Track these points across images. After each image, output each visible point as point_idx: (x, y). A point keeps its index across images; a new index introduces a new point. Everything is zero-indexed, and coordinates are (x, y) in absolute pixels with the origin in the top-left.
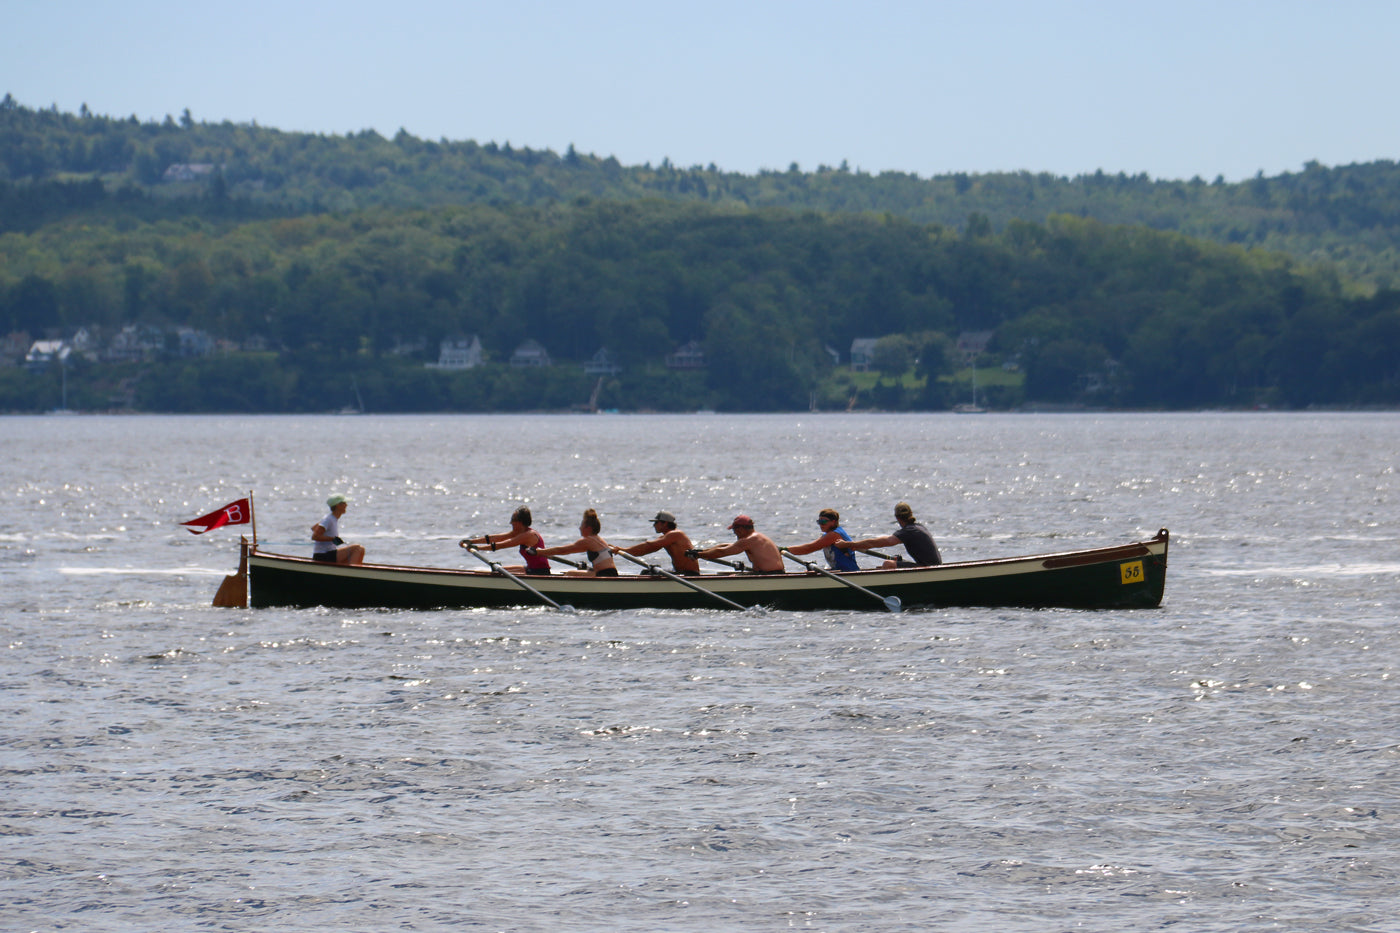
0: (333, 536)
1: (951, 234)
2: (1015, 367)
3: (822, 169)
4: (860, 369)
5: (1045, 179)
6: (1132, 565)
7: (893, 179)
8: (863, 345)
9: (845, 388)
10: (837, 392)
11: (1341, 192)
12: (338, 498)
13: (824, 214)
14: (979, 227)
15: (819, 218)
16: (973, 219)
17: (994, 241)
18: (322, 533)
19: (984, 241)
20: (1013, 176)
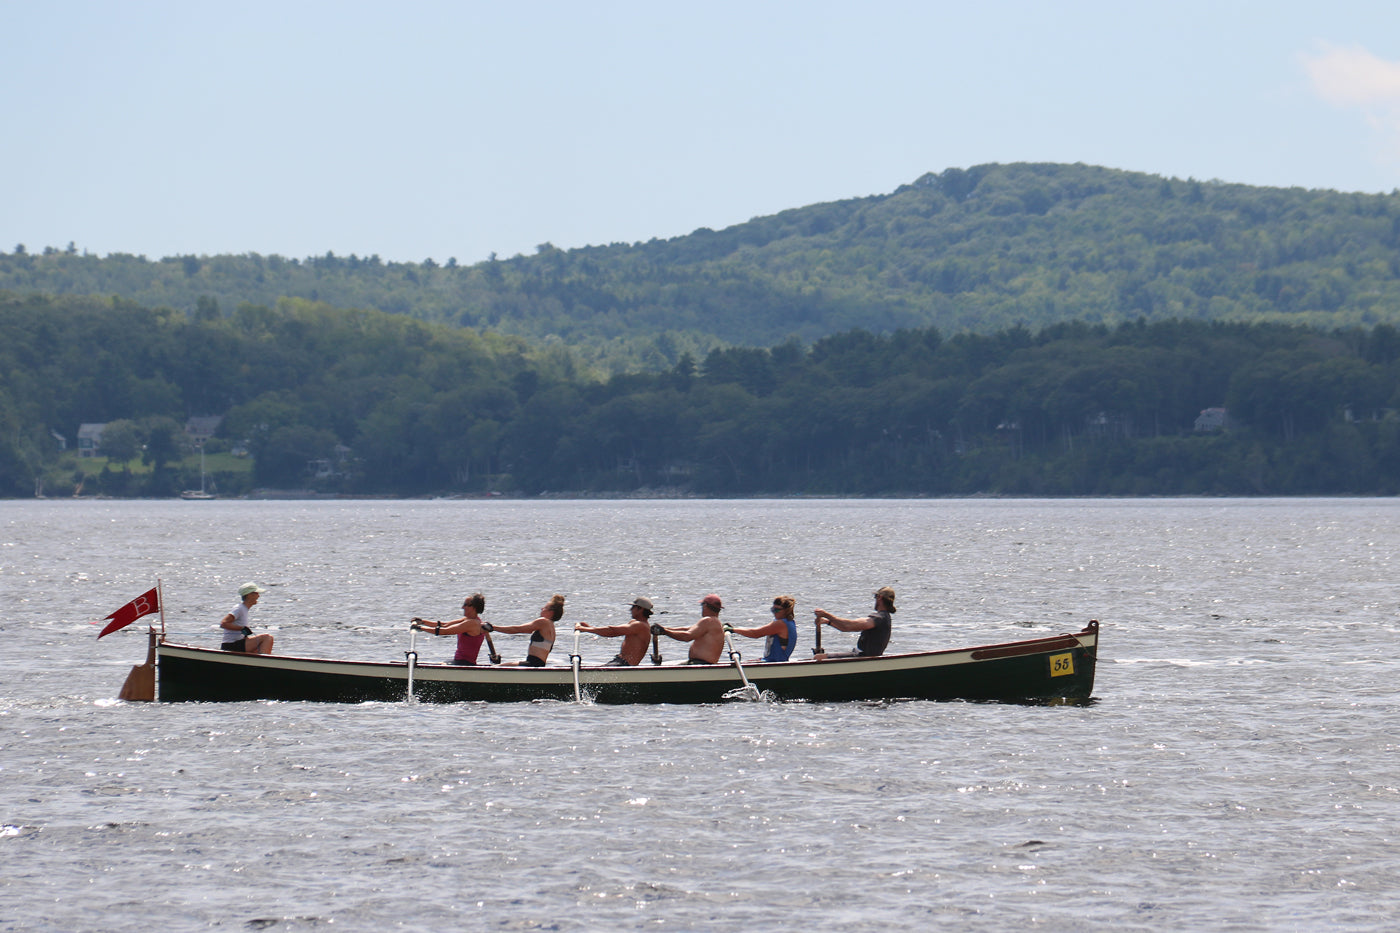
0: (243, 626)
1: (180, 317)
2: (244, 453)
3: (49, 251)
4: (87, 454)
5: (275, 261)
6: (1062, 657)
7: (121, 261)
8: (91, 431)
9: (70, 474)
10: (64, 478)
11: (575, 275)
12: (250, 588)
13: (51, 297)
14: (208, 309)
15: (46, 301)
16: (202, 302)
17: (223, 324)
18: (231, 621)
19: (213, 325)
20: (243, 258)
